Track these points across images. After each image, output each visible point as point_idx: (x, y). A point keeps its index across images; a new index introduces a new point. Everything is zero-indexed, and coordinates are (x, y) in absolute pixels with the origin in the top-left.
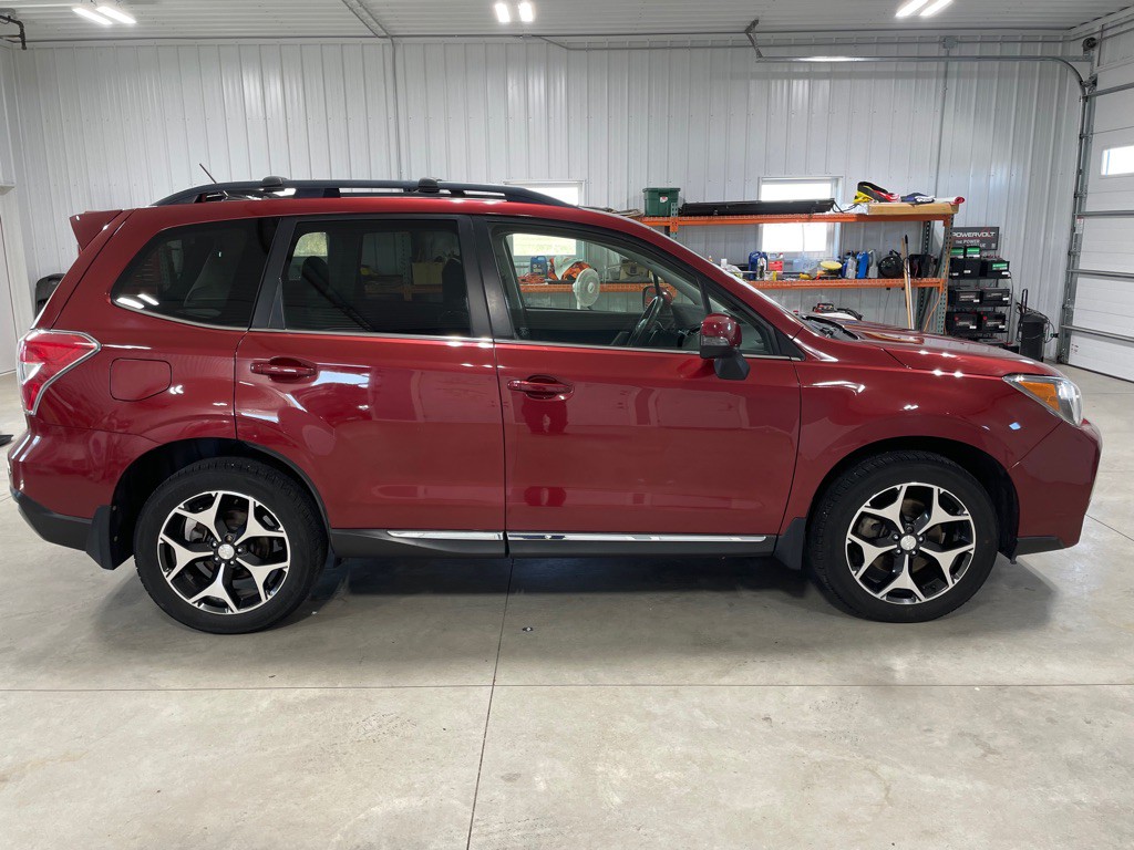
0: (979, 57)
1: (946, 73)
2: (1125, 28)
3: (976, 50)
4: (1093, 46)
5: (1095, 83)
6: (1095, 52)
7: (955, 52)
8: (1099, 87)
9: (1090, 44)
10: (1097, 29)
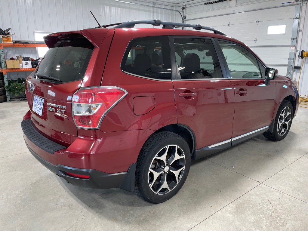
0: (164, 8)
1: (154, 11)
2: (192, 5)
3: (159, 6)
4: (184, 9)
5: (185, 18)
6: (184, 10)
7: (155, 6)
8: (186, 19)
9: (183, 8)
10: (184, 5)
